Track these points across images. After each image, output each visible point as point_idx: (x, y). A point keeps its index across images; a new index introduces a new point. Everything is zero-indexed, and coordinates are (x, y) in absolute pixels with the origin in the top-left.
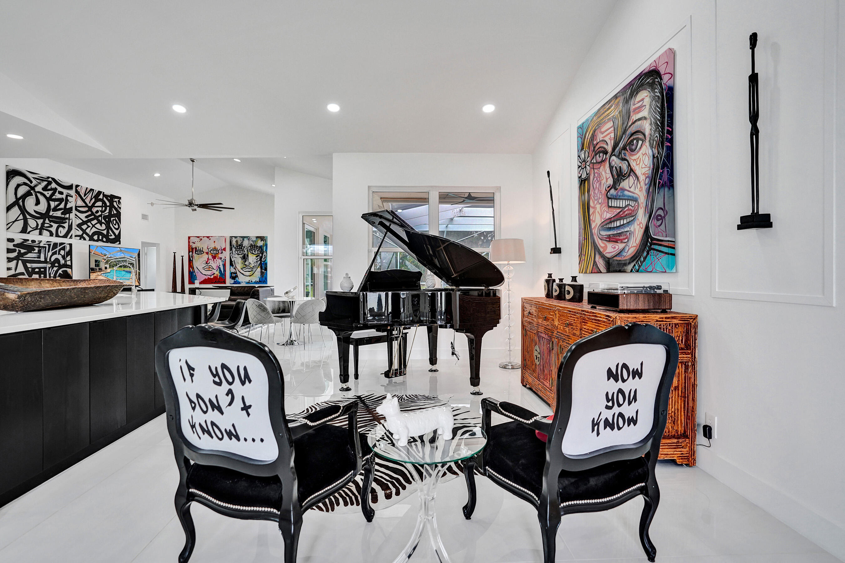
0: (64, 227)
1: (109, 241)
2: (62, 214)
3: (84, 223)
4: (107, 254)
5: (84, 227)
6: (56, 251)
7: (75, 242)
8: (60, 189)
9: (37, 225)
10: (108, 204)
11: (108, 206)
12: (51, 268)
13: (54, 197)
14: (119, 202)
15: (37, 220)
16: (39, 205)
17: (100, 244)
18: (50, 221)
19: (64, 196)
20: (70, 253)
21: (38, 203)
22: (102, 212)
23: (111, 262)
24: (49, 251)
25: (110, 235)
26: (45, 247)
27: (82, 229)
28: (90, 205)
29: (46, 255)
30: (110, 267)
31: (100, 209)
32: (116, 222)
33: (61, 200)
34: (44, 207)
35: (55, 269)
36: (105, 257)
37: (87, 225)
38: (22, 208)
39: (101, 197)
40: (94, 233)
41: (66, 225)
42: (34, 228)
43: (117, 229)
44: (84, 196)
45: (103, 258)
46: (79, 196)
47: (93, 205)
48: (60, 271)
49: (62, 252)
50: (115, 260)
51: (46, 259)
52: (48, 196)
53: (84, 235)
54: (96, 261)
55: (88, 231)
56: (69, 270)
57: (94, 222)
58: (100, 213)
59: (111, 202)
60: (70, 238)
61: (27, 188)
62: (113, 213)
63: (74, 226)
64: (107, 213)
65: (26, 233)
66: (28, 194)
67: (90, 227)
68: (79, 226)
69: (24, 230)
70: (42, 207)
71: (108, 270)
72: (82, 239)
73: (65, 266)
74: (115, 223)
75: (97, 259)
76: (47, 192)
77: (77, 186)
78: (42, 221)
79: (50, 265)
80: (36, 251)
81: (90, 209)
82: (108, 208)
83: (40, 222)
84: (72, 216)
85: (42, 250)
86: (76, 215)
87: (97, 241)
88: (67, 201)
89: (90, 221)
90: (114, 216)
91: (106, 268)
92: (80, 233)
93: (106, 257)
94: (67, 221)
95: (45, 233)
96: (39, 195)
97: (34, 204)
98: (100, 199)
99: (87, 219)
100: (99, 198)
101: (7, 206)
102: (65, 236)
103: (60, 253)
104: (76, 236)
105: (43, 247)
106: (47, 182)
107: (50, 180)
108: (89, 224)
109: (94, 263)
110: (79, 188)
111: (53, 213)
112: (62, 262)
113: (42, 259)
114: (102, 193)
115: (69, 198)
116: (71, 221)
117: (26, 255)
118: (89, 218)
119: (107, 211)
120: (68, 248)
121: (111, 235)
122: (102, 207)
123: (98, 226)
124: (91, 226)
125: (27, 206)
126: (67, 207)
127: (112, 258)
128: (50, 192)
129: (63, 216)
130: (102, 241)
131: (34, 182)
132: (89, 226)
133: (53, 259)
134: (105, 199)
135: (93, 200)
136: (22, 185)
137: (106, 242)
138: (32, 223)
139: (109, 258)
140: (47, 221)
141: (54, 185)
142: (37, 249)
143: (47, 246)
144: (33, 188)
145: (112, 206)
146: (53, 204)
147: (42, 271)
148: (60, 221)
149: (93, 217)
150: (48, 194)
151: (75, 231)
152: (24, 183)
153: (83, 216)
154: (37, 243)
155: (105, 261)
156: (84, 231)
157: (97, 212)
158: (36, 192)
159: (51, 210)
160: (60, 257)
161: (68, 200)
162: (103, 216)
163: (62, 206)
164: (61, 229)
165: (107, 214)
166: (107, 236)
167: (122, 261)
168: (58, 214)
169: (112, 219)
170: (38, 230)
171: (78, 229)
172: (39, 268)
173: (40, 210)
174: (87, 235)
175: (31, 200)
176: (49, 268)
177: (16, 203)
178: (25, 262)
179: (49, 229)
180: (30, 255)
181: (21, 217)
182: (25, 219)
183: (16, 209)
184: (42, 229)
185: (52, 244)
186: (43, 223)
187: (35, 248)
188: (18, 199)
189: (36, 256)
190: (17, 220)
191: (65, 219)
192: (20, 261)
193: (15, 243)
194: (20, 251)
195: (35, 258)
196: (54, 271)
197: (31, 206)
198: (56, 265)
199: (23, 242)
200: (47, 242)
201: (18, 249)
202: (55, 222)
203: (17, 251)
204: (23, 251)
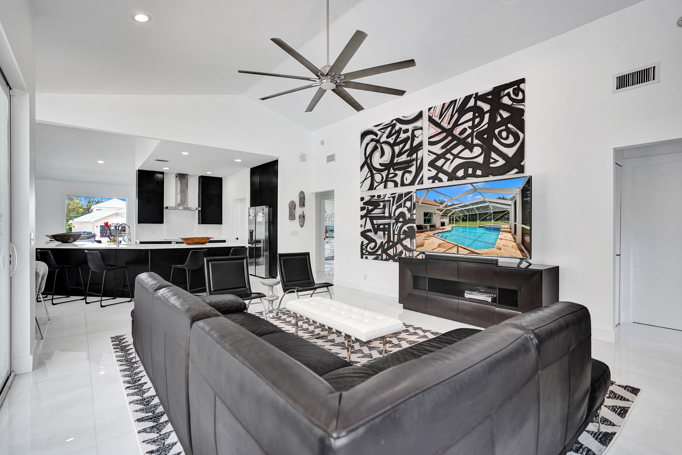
0: (410, 172)
1: (491, 172)
2: (409, 155)
3: (439, 157)
4: (445, 200)
5: (439, 163)
6: (401, 204)
8: (404, 127)
9: (383, 177)
10: (488, 107)
11: (489, 112)
13: (398, 140)
14: (518, 91)
15: (381, 173)
16: (384, 156)
18: (395, 170)
19: (409, 134)
21: (382, 154)
22: (474, 127)
23: (453, 214)
24: (393, 205)
25: (492, 161)
26: (390, 201)
27: (435, 167)
28: (449, 127)
29: (391, 210)
30: (451, 221)
31: (470, 124)
32: (510, 132)
33: (405, 141)
35: (399, 225)
36: (441, 207)
37: (445, 158)
38: (370, 165)
39: (471, 104)
40: (459, 167)
41: (413, 169)
42: (379, 182)
43: (512, 146)
44: (440, 118)
45: (438, 208)
46: (432, 122)
47: (457, 125)
48: (405, 228)
49: (408, 204)
50: (461, 209)
51: (390, 214)
52: (392, 142)
53: (441, 175)
54: (426, 214)
55: (446, 168)
57: (457, 149)
58: (469, 132)
59: (496, 100)
60: (418, 184)
61: (374, 143)
62: (499, 120)
63: (425, 167)
64: (484, 126)
66: (375, 148)
67: (450, 159)
68: (432, 164)
70: (387, 159)
71: (448, 227)
72: (438, 181)
73: (411, 220)
74: (504, 137)
75: (427, 211)
76: (391, 138)
77: (429, 110)
78: (386, 172)
79: (394, 220)
80: (381, 207)
81: (450, 132)
82: (487, 116)
83: (384, 174)
84: (422, 153)
85: (387, 205)
86: (428, 150)
87: (463, 178)
88: (413, 136)
89: (449, 151)
90: (505, 122)
91: (443, 224)
92: (433, 173)
93: (444, 205)
94: (414, 163)
95: (390, 185)
96: (384, 145)
97: (380, 157)
98: (470, 107)
99: (444, 150)
100: (467, 107)
101: (360, 167)
102: (412, 183)
103: (406, 205)
104: (429, 178)
105: (388, 201)
106: (391, 127)
107: (394, 122)
108: (449, 156)
109: (422, 218)
110: (432, 111)
111: (397, 159)
112: (408, 216)
113: (387, 214)
114: (474, 96)
115: (416, 133)
117: (372, 212)
118: (448, 147)
119: (486, 121)
120: (414, 198)
121: (496, 161)
122: (474, 119)
123: (467, 154)
124: (451, 157)
125: (373, 161)
126: (414, 145)
127: (455, 207)
128: (394, 137)
129: (409, 158)
130: (473, 175)
131: (379, 133)
133: (397, 214)
134: (479, 103)
135: (456, 117)
136: (370, 143)
137: (485, 175)
138: (378, 177)
139: (450, 206)
140: (392, 171)
141: (398, 126)
142: (382, 204)
143: (391, 199)
144: (378, 141)
145: (497, 108)
146: (397, 149)
147: (387, 228)
148: (405, 166)
149: (456, 142)
150: (391, 140)
152: (371, 139)
153: (437, 149)
154: (382, 198)
155: (441, 213)
156: (440, 170)
157: (464, 131)
158: (381, 144)
160: (405, 210)
161: (415, 136)
162: (476, 134)
163: (408, 146)
164: (407, 175)
166: (484, 166)
167: (477, 208)
168: (404, 158)
169: (498, 131)
170: (383, 184)
171: (430, 168)
172: (384, 224)
173: (385, 161)
174: (445, 173)
175: (377, 154)
176: (393, 224)
177: (365, 163)
178: (372, 219)
179: (395, 179)
180: (376, 211)
181: (369, 175)
182: (372, 176)
183: (366, 169)
184: (387, 181)
185: (397, 195)
186: (388, 174)
187: (380, 203)
188: (366, 158)
189: (381, 212)
190: (365, 179)
191: (412, 161)
192: (368, 218)
193: (364, 201)
194: (368, 208)
195: (380, 214)
196: (399, 228)
197: (377, 161)
198: (401, 220)
199: (371, 199)
200: (392, 194)
201: (366, 206)
202: (399, 169)
203: (366, 209)
204: (370, 208)
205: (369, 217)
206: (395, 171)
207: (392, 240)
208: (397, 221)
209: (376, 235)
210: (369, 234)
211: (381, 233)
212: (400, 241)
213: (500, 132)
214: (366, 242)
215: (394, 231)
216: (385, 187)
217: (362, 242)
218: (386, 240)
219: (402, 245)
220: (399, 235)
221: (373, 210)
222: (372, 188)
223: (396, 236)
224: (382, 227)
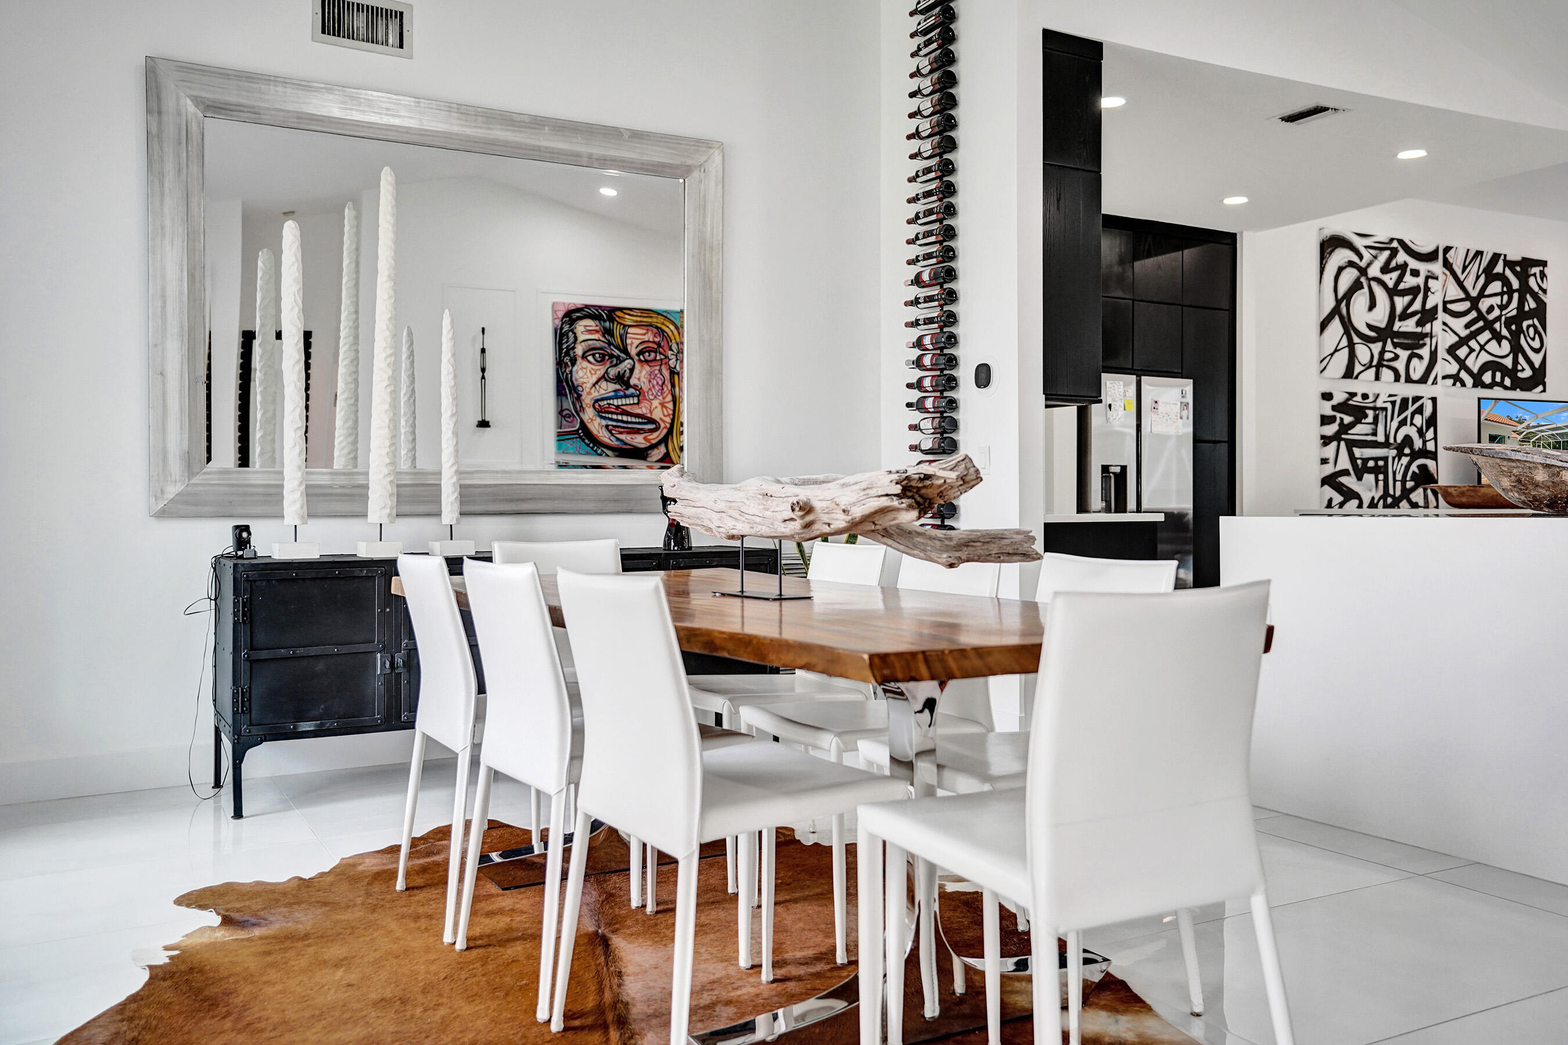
0: (1420, 357)
1: (1518, 384)
2: (1419, 324)
3: (1463, 341)
4: (1526, 418)
5: (1462, 352)
6: (1406, 418)
7: (1443, 390)
8: (1413, 264)
9: (1372, 356)
10: (1516, 284)
11: (1516, 291)
12: (1397, 459)
13: (1402, 286)
14: (1543, 275)
15: (1370, 345)
16: (1375, 310)
17: (1498, 392)
18: (1395, 345)
19: (1421, 281)
20: (1432, 421)
21: (1372, 305)
22: (1502, 307)
24: (1392, 418)
25: (1520, 368)
27: (1457, 359)
28: (1474, 293)
29: (1388, 428)
31: (1498, 300)
32: (1536, 331)
33: (1414, 291)
34: (1382, 315)
35: (1405, 460)
36: (1519, 428)
37: (1469, 347)
38: (1347, 321)
39: (1499, 268)
40: (1485, 367)
41: (1425, 352)
42: (1365, 365)
43: (1537, 351)
44: (1463, 272)
45: (1514, 429)
46: (1451, 273)
47: (1482, 295)
48: (1414, 467)
49: (1418, 420)
50: (1550, 432)
51: (1387, 436)
52: (1391, 284)
53: (1463, 375)
54: (1493, 438)
55: (1469, 362)
56: (1430, 464)
57: (1486, 335)
58: (1496, 312)
59: (1523, 277)
60: (1433, 384)
61: (1355, 273)
62: (1527, 308)
63: (1442, 353)
64: (1512, 310)
65: (1351, 378)
66: (1356, 286)
67: (1474, 350)
68: (1452, 350)
69: (1349, 373)
70: (1380, 317)
72: (1458, 384)
73: (1424, 453)
74: (1532, 335)
75: (1494, 433)
76: (1389, 276)
77: (1447, 249)
78: (1379, 345)
79: (1396, 451)
80: (1370, 419)
81: (1475, 302)
82: (1516, 295)
83: (1377, 347)
84: (1437, 325)
85: (1380, 416)
86: (1445, 324)
87: (1490, 386)
88: (1427, 290)
89: (1473, 335)
90: (1531, 314)
92: (1453, 368)
93: (1522, 426)
94: (1427, 340)
95: (1387, 374)
96: (1374, 284)
97: (1367, 309)
98: (1498, 274)
99: (1467, 332)
100: (1495, 271)
101: (1322, 320)
102: (1423, 380)
103: (1414, 422)
104: (1444, 378)
105: (1383, 409)
106: (1389, 252)
107: (1395, 244)
108: (1473, 343)
110: (1451, 253)
111: (1400, 324)
112: (1418, 444)
113: (1381, 438)
114: (1502, 257)
115: (1431, 282)
116: (1434, 341)
117: (1353, 429)
118: (1472, 329)
119: (1515, 303)
120: (1428, 411)
121: (1523, 370)
122: (1501, 294)
123: (1493, 347)
124: (1477, 348)
125: (1354, 315)
126: (1428, 306)
127: (1540, 428)
128: (1395, 275)
129: (1419, 330)
130: (1501, 385)
131: (1367, 255)
132: (1472, 350)
133: (1400, 438)
134: (1508, 273)
135: (1482, 279)
136: (1345, 268)
137: (1513, 388)
138: (1363, 353)
140: (1389, 346)
141: (1402, 257)
142: (1371, 413)
143: (1389, 406)
145: (1525, 289)
147: (1381, 467)
148: (1413, 342)
149: (1481, 324)
150: (1390, 279)
151: (1446, 366)
152: (1349, 261)
153: (1459, 325)
154: (1371, 399)
155: (1520, 438)
156: (1462, 364)
157: (1491, 309)
158: (1369, 280)
159: (1397, 319)
160: (1412, 432)
161: (1429, 289)
162: (1503, 318)
163: (1417, 306)
164: (1415, 361)
165: (1514, 313)
166: (1512, 373)
168: (1409, 326)
169: (1525, 324)
170: (1373, 370)
171: (1449, 358)
172: (1376, 459)
173: (1376, 321)
174: (1469, 372)
175: (1360, 300)
176: (1394, 459)
177: (1335, 311)
178: (1351, 444)
179: (1393, 364)
180: (1359, 429)
181: (1344, 342)
182: (1351, 346)
183: (1336, 326)
184: (1379, 366)
185: (1398, 400)
186: (1383, 352)
187: (1368, 411)
188: (1338, 302)
189: (1370, 431)
190: (1336, 350)
191: (1424, 336)
192: (1343, 443)
193: (1335, 402)
194: (1342, 419)
195: (1367, 435)
196: (1403, 467)
197: (1361, 315)
198: (1407, 451)
199: (1348, 400)
200: (1390, 396)
201: (1338, 415)
202: (1405, 347)
203: (1338, 421)
204: (1348, 419)
205: (1344, 439)
206: (1395, 348)
207: (1391, 492)
208: (1400, 455)
209: (1360, 482)
210: (1343, 480)
211: (1369, 478)
212: (1406, 493)
213: (1528, 327)
214: (1338, 498)
215: (1394, 473)
216: (1377, 378)
217: (1330, 501)
218: (1381, 492)
219: (1410, 502)
220: (1404, 481)
221: (1352, 425)
222: (1349, 374)
223: (1399, 484)
224: (1371, 464)
